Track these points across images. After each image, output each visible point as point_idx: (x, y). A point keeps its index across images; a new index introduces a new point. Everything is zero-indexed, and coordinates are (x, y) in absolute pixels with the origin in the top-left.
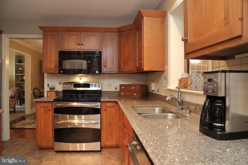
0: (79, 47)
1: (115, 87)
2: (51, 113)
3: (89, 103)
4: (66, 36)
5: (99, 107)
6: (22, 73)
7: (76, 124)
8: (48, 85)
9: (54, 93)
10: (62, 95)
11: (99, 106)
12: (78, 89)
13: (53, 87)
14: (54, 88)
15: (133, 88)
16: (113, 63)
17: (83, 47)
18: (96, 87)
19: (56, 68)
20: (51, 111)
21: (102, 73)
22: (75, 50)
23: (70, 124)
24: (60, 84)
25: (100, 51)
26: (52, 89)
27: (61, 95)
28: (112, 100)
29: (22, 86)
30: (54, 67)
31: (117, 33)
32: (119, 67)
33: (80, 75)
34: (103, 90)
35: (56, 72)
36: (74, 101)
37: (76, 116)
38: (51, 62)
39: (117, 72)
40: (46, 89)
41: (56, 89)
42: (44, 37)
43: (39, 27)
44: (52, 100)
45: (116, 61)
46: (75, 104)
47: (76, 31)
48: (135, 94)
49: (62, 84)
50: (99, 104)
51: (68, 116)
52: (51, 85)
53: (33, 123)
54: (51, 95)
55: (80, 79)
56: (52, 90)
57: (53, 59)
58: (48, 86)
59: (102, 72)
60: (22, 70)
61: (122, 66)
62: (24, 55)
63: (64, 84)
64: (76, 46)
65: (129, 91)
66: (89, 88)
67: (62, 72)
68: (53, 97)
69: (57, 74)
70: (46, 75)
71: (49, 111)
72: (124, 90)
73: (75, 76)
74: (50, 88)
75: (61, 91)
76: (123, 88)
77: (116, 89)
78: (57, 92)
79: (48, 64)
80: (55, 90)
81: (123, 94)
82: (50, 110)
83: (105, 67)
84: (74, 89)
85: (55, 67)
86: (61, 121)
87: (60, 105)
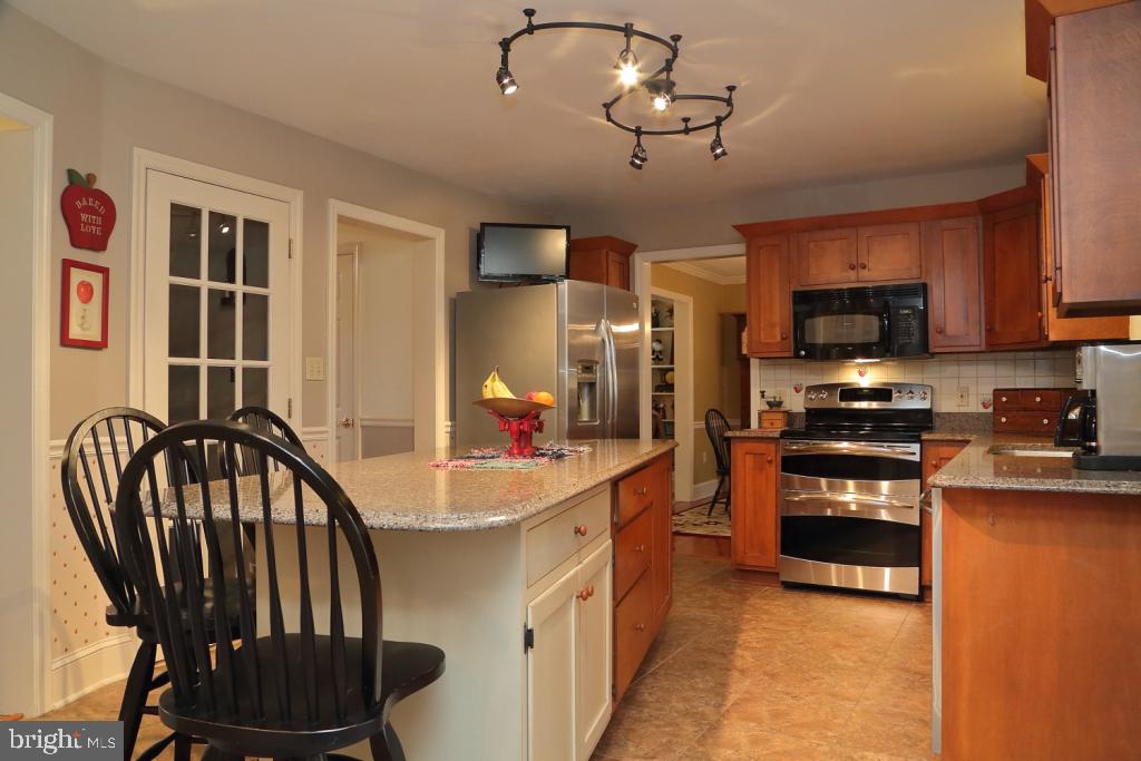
0: (852, 275)
1: (981, 397)
2: (774, 471)
3: (886, 444)
4: (811, 245)
5: (916, 458)
6: (661, 360)
7: (853, 507)
8: (763, 392)
9: (780, 416)
10: (803, 424)
11: (914, 454)
12: (857, 405)
13: (778, 399)
14: (779, 404)
15: (1038, 399)
16: (967, 318)
17: (864, 274)
18: (912, 398)
19: (787, 341)
20: (774, 465)
21: (931, 351)
22: (845, 286)
23: (832, 504)
24: (797, 391)
25: (922, 281)
26: (775, 405)
27: (800, 425)
28: (960, 438)
29: (662, 406)
30: (779, 338)
31: (980, 218)
32: (990, 331)
33: (860, 361)
34: (936, 409)
35: (787, 355)
36: (840, 438)
37: (851, 483)
38: (772, 326)
39: (983, 348)
40: (757, 405)
41: (787, 406)
42: (748, 247)
43: (734, 227)
44: (777, 435)
45: (977, 311)
46: (845, 447)
47: (841, 227)
48: (1046, 421)
49: (803, 392)
50: (916, 447)
51: (823, 481)
52: (770, 394)
53: (708, 523)
54: (772, 424)
55: (861, 374)
56: (774, 409)
57: (777, 318)
58: (763, 396)
59: (932, 349)
60: (660, 352)
61: (998, 328)
62: (672, 300)
63: (810, 389)
64: (845, 274)
65: (1025, 410)
66: (890, 400)
67: (803, 353)
68: (777, 427)
69: (787, 361)
70: (754, 363)
71: (767, 465)
72: (1008, 406)
73: (845, 367)
74: (769, 403)
75: (801, 413)
76: (1004, 399)
77: (985, 406)
78: (790, 416)
79: (762, 333)
80: (782, 409)
81: (1004, 420)
82: (770, 462)
83: (940, 333)
84: (843, 405)
85: (783, 339)
86: (801, 494)
87: (796, 447)
